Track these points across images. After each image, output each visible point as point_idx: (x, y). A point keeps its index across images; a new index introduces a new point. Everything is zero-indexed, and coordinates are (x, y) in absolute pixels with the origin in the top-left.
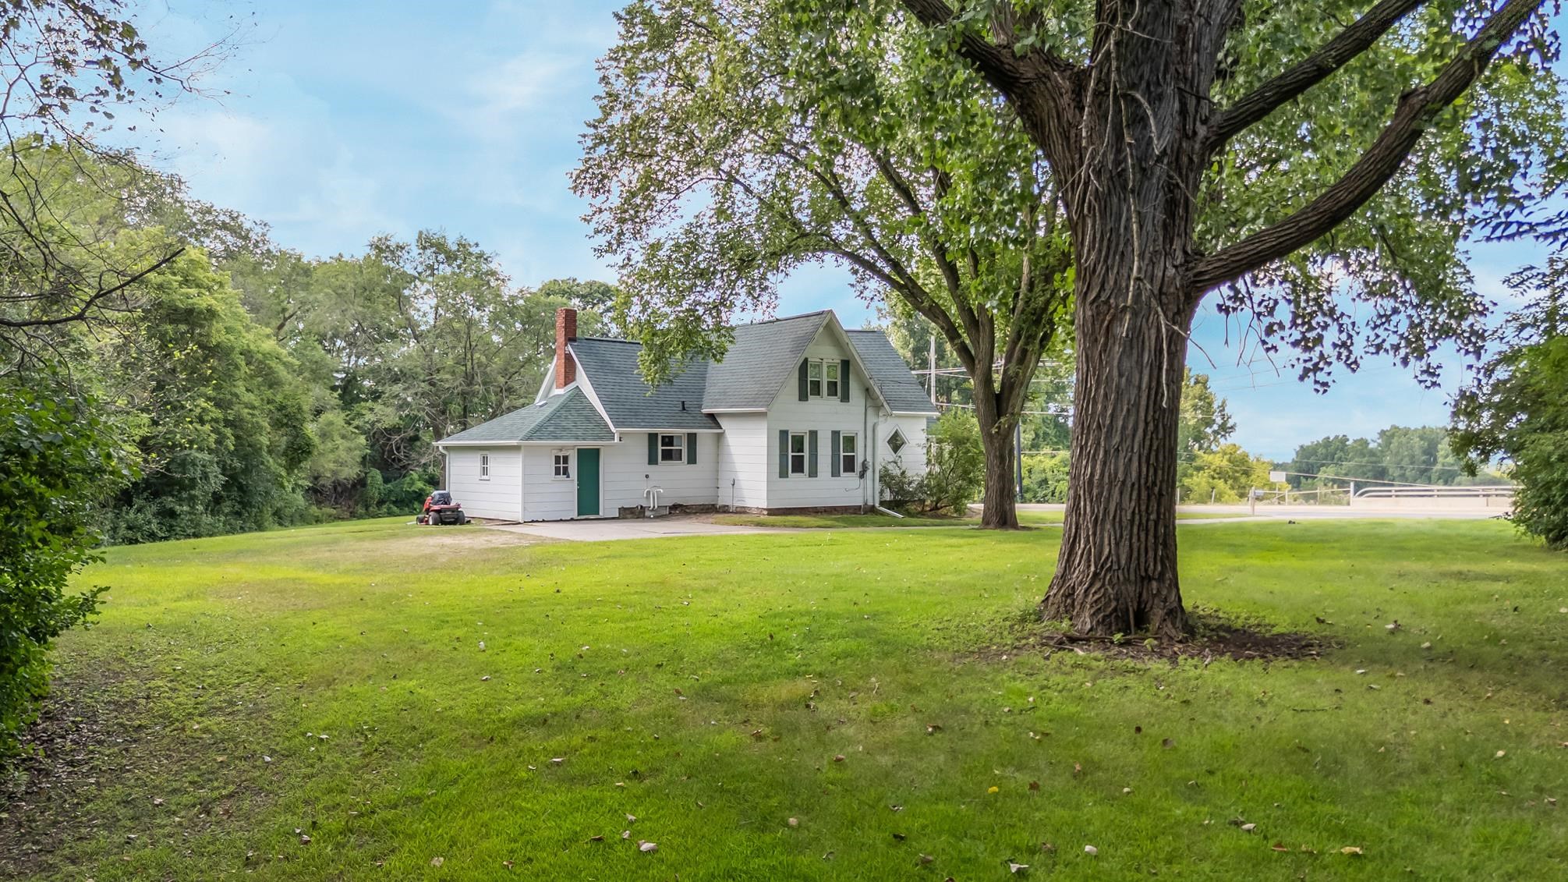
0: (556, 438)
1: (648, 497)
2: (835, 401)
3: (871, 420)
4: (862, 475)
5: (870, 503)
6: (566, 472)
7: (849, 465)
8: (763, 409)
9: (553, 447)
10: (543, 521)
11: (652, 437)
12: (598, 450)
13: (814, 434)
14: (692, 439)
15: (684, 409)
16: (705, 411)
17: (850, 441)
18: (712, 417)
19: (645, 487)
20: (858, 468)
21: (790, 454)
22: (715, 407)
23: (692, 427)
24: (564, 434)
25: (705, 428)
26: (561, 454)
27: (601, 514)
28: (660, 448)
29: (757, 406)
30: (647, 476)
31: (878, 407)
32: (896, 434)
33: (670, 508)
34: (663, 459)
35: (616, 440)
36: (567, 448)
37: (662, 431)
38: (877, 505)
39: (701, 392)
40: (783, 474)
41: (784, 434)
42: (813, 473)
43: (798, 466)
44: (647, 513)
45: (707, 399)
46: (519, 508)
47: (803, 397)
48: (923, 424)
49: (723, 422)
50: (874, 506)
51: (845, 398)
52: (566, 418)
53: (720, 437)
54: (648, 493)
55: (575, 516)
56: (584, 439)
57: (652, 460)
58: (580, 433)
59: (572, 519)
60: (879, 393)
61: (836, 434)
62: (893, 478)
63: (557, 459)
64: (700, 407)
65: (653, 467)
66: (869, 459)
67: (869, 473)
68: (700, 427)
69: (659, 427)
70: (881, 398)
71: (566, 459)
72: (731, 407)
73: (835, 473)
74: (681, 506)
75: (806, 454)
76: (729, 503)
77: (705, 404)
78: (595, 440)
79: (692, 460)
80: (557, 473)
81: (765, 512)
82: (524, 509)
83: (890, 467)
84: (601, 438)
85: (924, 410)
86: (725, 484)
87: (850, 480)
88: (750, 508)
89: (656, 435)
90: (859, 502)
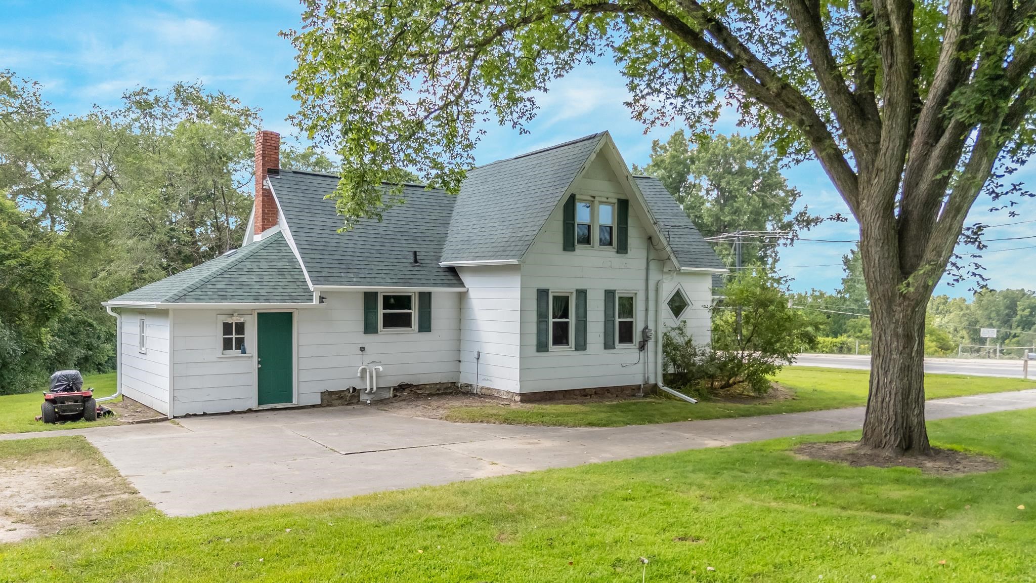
0: (224, 298)
1: (363, 377)
2: (610, 253)
3: (654, 276)
4: (642, 347)
5: (652, 381)
6: (240, 344)
7: (626, 334)
8: (514, 261)
9: (220, 312)
10: (205, 414)
11: (370, 298)
12: (291, 313)
13: (582, 294)
14: (426, 298)
15: (416, 261)
16: (444, 263)
17: (627, 305)
18: (453, 271)
19: (359, 363)
20: (637, 336)
21: (551, 321)
22: (456, 259)
23: (423, 285)
24: (240, 292)
25: (443, 285)
26: (234, 320)
27: (295, 402)
28: (381, 312)
29: (507, 257)
30: (362, 349)
31: (663, 261)
32: (678, 294)
33: (395, 389)
34: (385, 326)
35: (316, 301)
36: (241, 312)
37: (383, 289)
38: (660, 384)
39: (441, 241)
40: (542, 347)
41: (542, 294)
42: (581, 345)
43: (561, 337)
44: (363, 397)
45: (447, 248)
46: (166, 396)
47: (569, 245)
48: (708, 284)
49: (467, 279)
50: (656, 385)
51: (623, 248)
52: (250, 270)
53: (462, 298)
54: (364, 370)
55: (254, 405)
56: (267, 300)
57: (370, 328)
58: (263, 292)
59: (250, 411)
60: (665, 243)
61: (609, 294)
62: (676, 348)
63: (227, 328)
64: (438, 259)
65: (371, 337)
66: (651, 326)
67: (650, 345)
68: (435, 285)
69: (379, 284)
70: (668, 249)
71: (240, 328)
72: (475, 258)
73: (609, 345)
74: (409, 386)
75: (572, 320)
76: (474, 383)
77: (444, 255)
78: (283, 301)
79: (425, 326)
80: (227, 345)
81: (518, 398)
82: (174, 398)
83: (673, 334)
84: (293, 299)
85: (710, 266)
86: (468, 357)
87: (627, 353)
88: (498, 391)
89: (376, 293)
90: (638, 381)
